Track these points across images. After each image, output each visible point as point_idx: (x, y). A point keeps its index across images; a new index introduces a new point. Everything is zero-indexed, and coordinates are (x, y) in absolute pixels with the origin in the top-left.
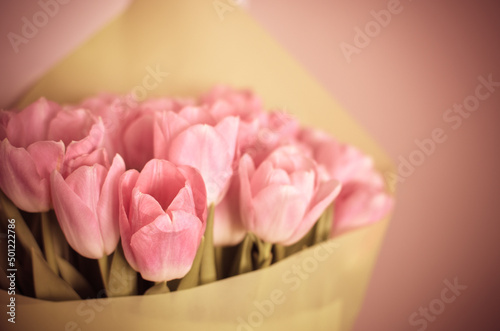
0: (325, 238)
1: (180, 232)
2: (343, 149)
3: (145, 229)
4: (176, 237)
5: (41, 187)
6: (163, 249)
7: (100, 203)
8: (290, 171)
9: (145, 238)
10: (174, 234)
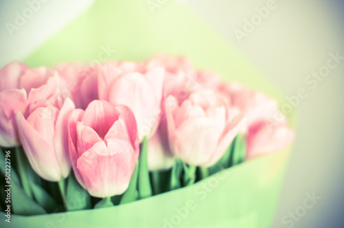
0: (240, 162)
1: (114, 156)
2: (252, 95)
3: (86, 154)
4: (112, 160)
5: (9, 126)
6: (102, 170)
7: (54, 137)
8: (205, 108)
9: (87, 161)
10: (110, 157)
